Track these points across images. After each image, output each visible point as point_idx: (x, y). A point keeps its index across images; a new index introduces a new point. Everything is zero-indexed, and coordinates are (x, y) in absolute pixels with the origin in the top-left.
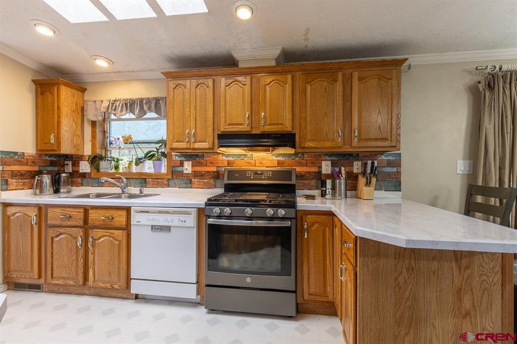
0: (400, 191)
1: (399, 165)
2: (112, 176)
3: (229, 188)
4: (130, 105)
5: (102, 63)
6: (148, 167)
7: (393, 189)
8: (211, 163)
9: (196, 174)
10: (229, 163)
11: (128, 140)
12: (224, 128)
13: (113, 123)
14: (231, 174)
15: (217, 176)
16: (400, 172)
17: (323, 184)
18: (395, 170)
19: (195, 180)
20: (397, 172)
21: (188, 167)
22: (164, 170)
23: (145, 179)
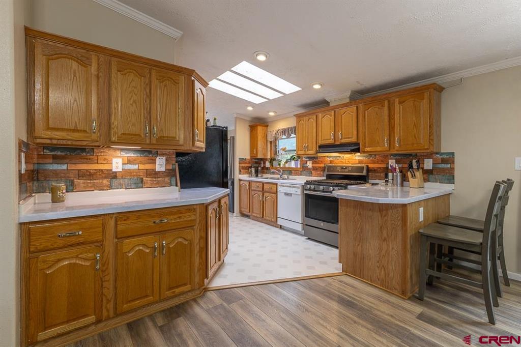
0: (454, 183)
1: (453, 162)
2: (276, 169)
3: (329, 177)
4: (284, 132)
5: (272, 114)
6: (293, 164)
7: (447, 181)
8: (322, 162)
9: (314, 169)
10: (331, 162)
11: (284, 150)
12: (321, 142)
13: (280, 141)
14: (329, 168)
15: (323, 169)
16: (454, 168)
17: (387, 176)
18: (449, 166)
19: (313, 172)
20: (451, 168)
21: (310, 164)
22: (299, 166)
23: (291, 171)
